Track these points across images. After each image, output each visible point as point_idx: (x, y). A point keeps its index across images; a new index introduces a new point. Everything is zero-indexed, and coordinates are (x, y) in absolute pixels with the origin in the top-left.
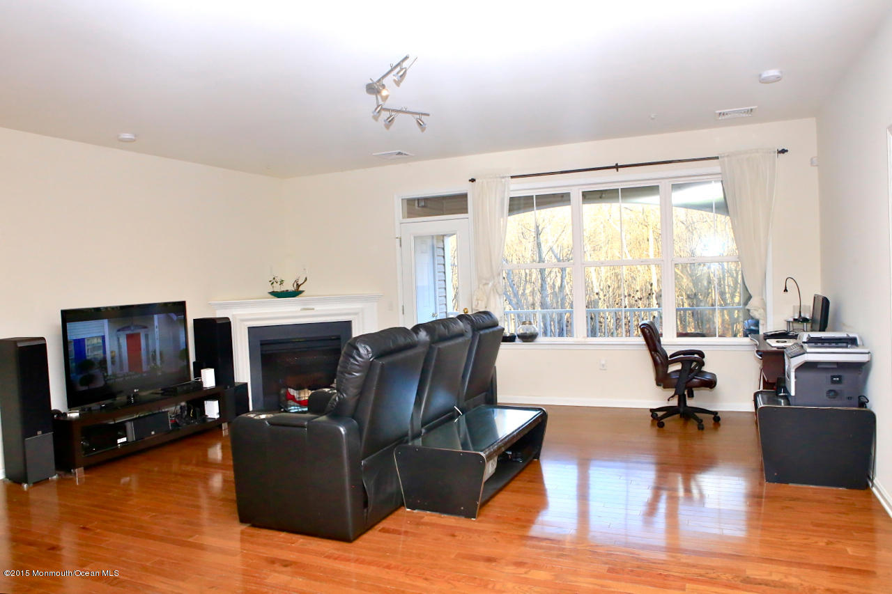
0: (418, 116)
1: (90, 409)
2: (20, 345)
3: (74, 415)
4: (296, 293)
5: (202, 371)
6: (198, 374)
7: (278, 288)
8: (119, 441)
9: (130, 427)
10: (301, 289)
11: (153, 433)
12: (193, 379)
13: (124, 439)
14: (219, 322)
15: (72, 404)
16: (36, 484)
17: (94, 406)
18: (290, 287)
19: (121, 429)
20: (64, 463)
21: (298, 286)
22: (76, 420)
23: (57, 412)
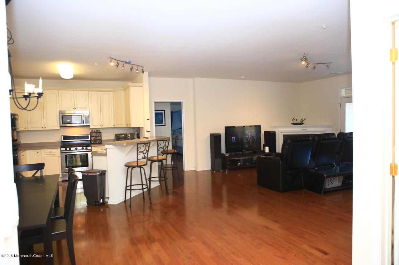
0: (326, 64)
1: (231, 154)
2: (215, 135)
3: (227, 155)
4: (301, 124)
5: (265, 147)
6: (264, 148)
7: (295, 122)
8: (238, 164)
9: (241, 161)
10: (303, 122)
11: (248, 163)
12: (262, 149)
13: (240, 164)
14: (271, 132)
15: (227, 152)
16: (217, 171)
17: (233, 153)
18: (299, 121)
19: (239, 161)
20: (224, 167)
21: (302, 121)
22: (227, 156)
23: (223, 154)
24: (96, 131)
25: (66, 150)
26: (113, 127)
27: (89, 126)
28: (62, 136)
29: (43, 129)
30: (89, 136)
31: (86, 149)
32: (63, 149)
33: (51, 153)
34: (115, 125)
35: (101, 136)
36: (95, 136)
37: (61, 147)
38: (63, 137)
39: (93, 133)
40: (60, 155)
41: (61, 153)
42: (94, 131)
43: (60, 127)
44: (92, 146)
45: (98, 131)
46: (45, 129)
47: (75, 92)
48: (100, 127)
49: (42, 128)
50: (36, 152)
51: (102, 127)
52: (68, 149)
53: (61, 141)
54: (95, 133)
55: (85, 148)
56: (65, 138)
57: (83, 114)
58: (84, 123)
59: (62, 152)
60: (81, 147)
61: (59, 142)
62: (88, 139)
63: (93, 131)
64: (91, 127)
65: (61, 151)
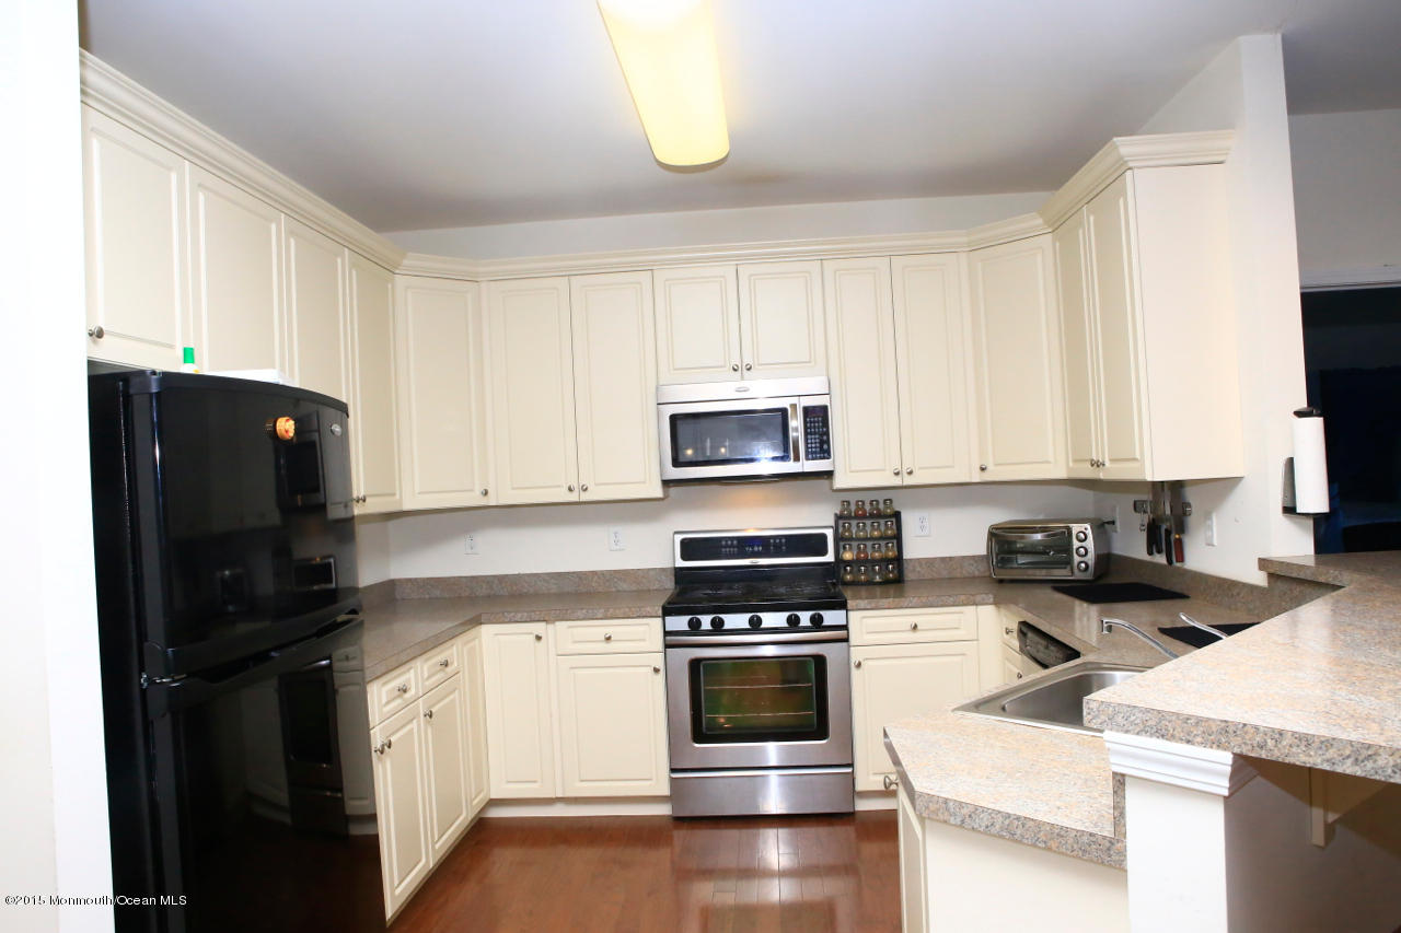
24: (868, 507)
25: (695, 627)
26: (977, 477)
27: (829, 474)
28: (678, 538)
29: (573, 497)
30: (830, 533)
31: (817, 623)
32: (680, 623)
33: (612, 646)
34: (991, 467)
35: (898, 537)
36: (866, 539)
37: (668, 611)
38: (684, 543)
39: (849, 517)
40: (658, 660)
41: (667, 646)
42: (858, 509)
43: (667, 483)
44: (850, 603)
45: (881, 506)
46: (585, 497)
47: (745, 271)
48: (896, 481)
49: (565, 489)
50: (533, 637)
51: (909, 481)
52: (706, 621)
53: (671, 565)
54: (864, 517)
55: (805, 618)
56: (691, 548)
57: (794, 400)
58: (797, 459)
59: (671, 641)
60: (787, 614)
61: (663, 570)
62: (824, 552)
63: (853, 508)
64: (840, 482)
65: (666, 633)
